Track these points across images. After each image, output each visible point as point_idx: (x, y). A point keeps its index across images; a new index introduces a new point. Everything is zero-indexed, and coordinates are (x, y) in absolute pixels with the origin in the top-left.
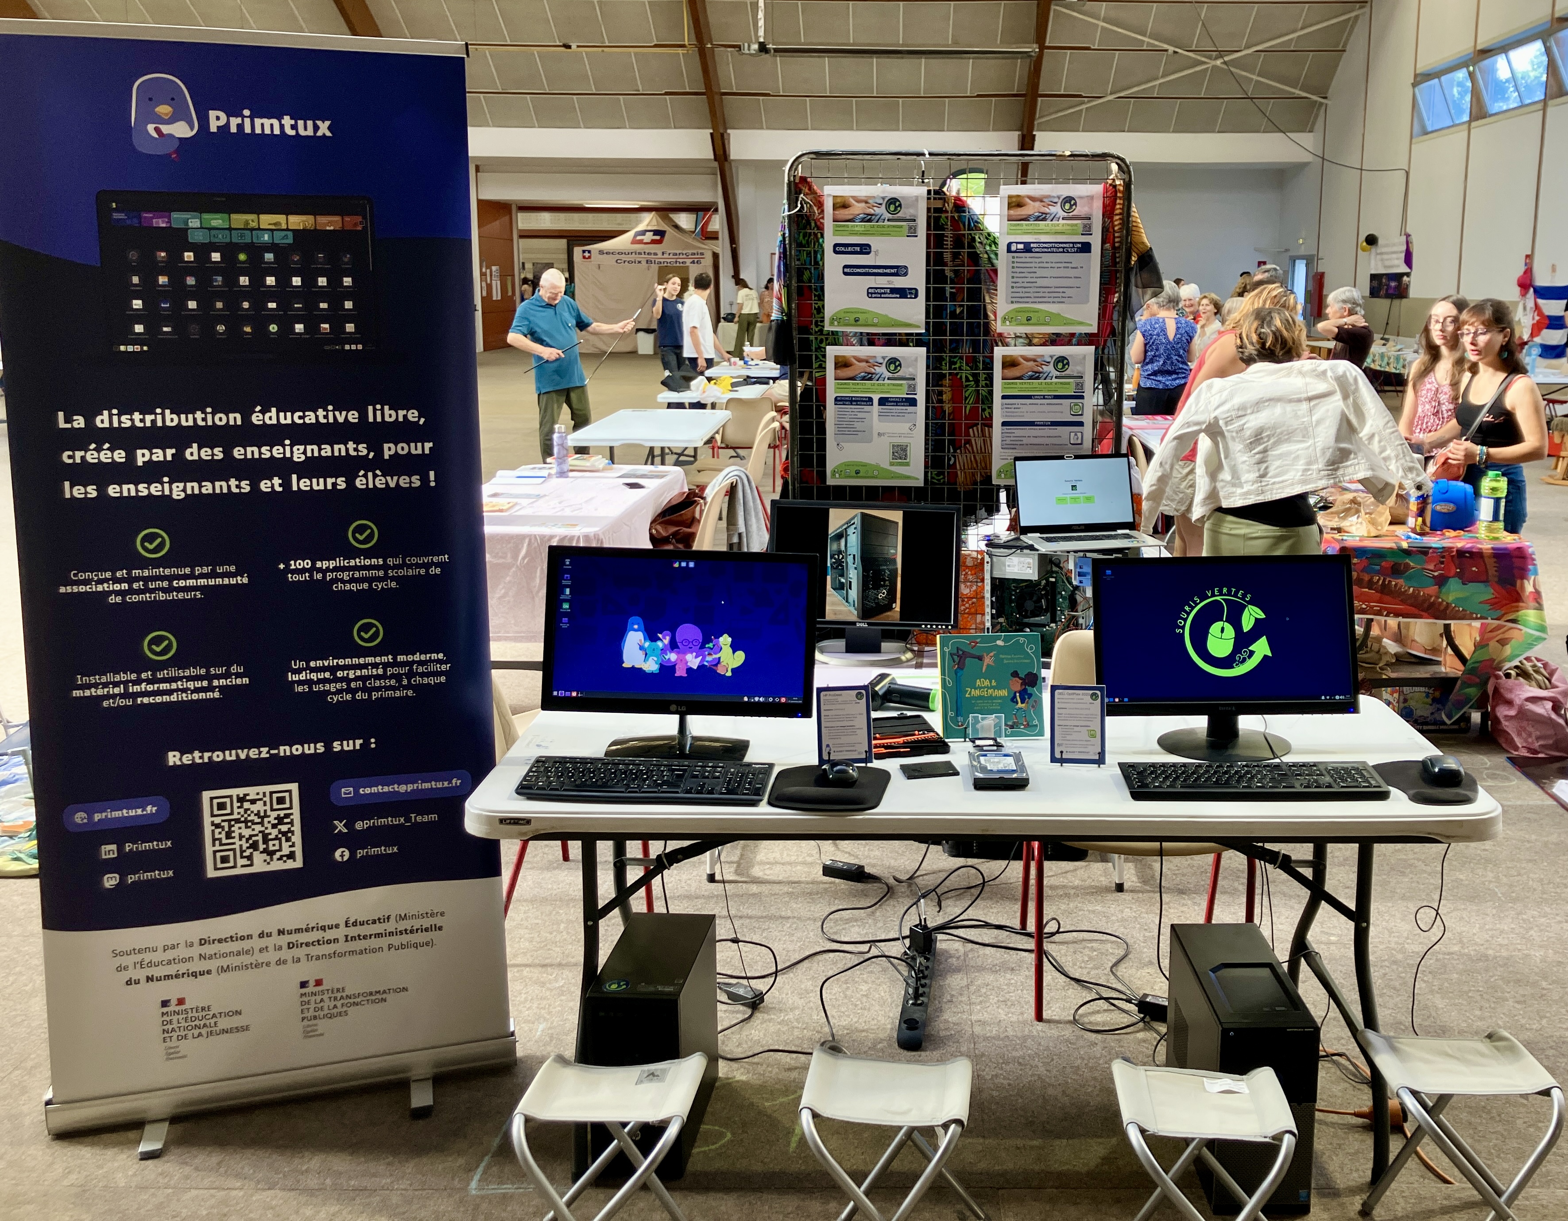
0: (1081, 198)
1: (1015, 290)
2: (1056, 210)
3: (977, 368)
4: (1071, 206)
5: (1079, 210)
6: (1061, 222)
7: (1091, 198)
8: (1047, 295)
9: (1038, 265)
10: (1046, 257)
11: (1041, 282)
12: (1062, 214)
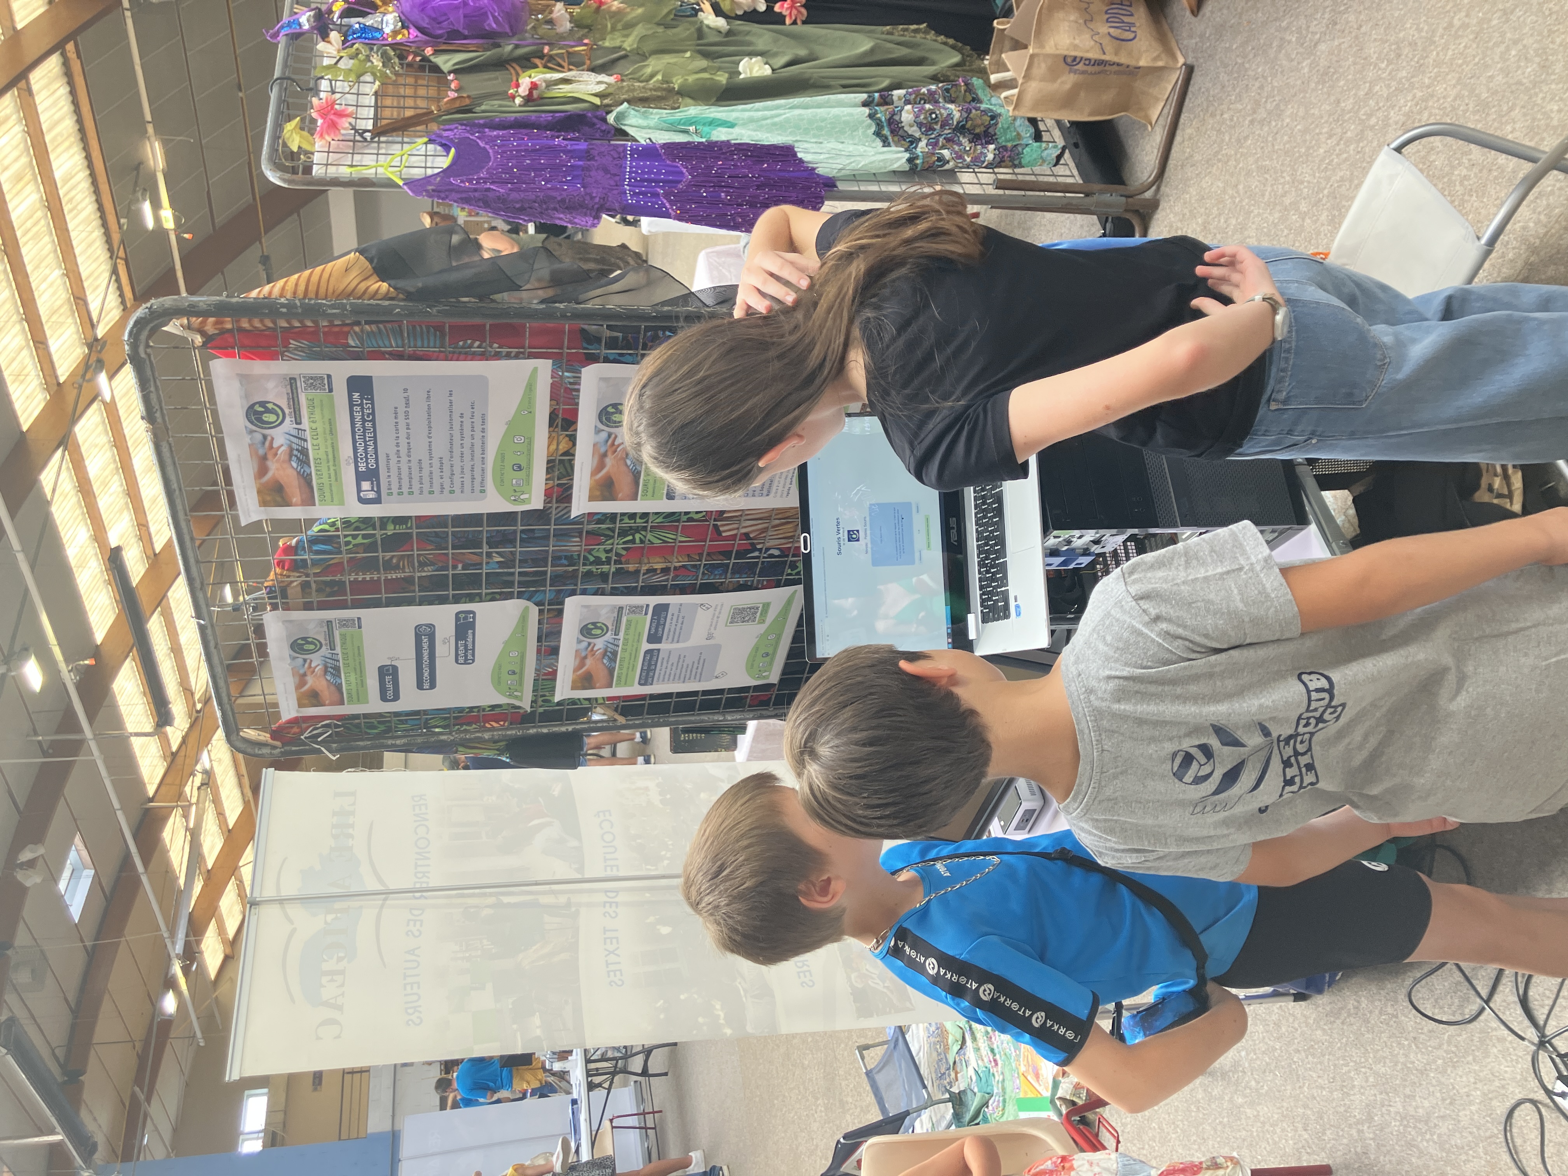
0: (247, 396)
1: (457, 487)
2: (280, 437)
3: (612, 530)
4: (268, 411)
5: (276, 395)
6: (306, 424)
7: (244, 379)
8: (467, 442)
9: (404, 459)
10: (385, 444)
11: (440, 449)
12: (288, 425)
